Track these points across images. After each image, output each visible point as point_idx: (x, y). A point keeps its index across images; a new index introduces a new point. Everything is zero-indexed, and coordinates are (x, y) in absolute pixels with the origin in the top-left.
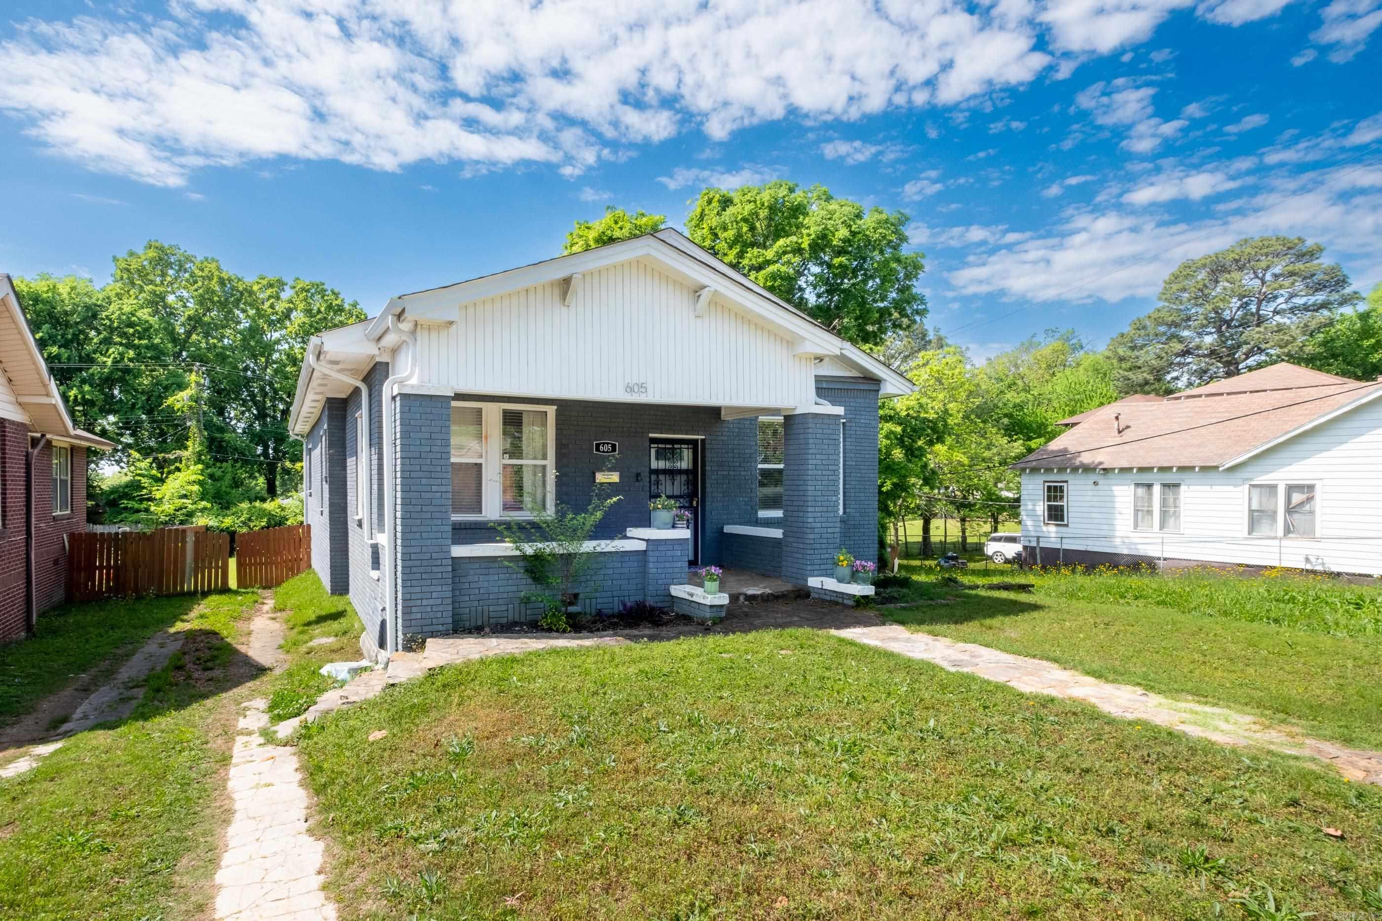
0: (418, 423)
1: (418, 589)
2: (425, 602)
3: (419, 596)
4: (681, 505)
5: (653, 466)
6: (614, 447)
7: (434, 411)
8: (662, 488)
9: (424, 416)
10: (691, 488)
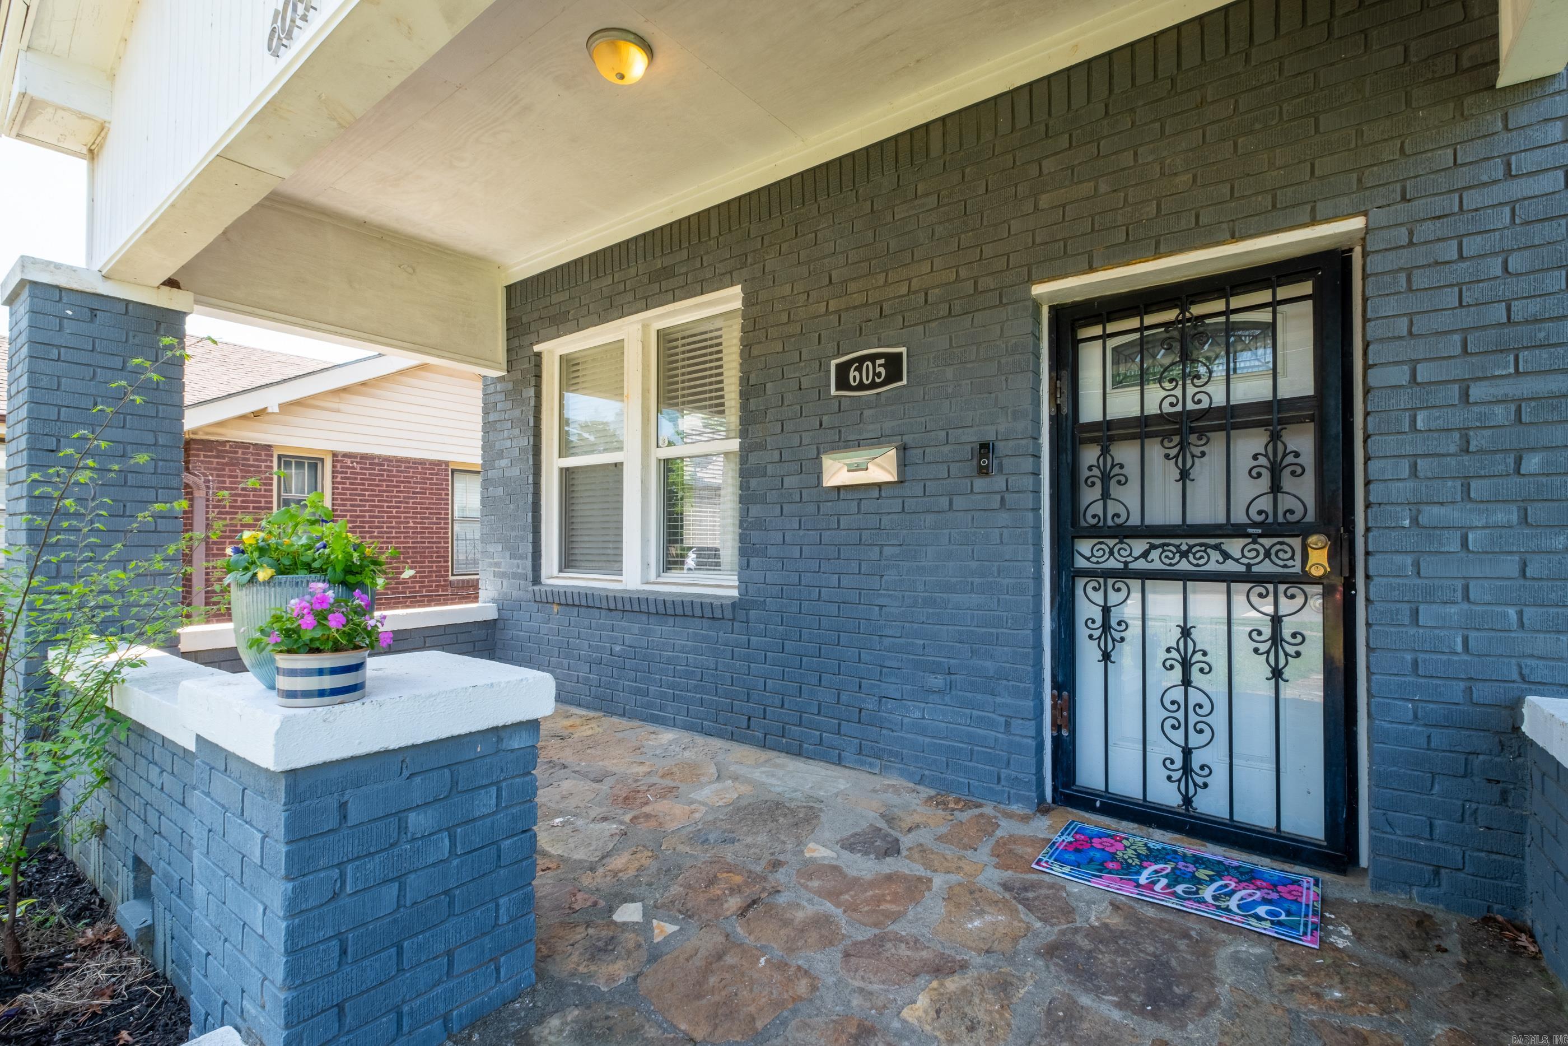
4: (1230, 566)
5: (1091, 411)
6: (894, 365)
8: (1128, 495)
10: (1300, 490)
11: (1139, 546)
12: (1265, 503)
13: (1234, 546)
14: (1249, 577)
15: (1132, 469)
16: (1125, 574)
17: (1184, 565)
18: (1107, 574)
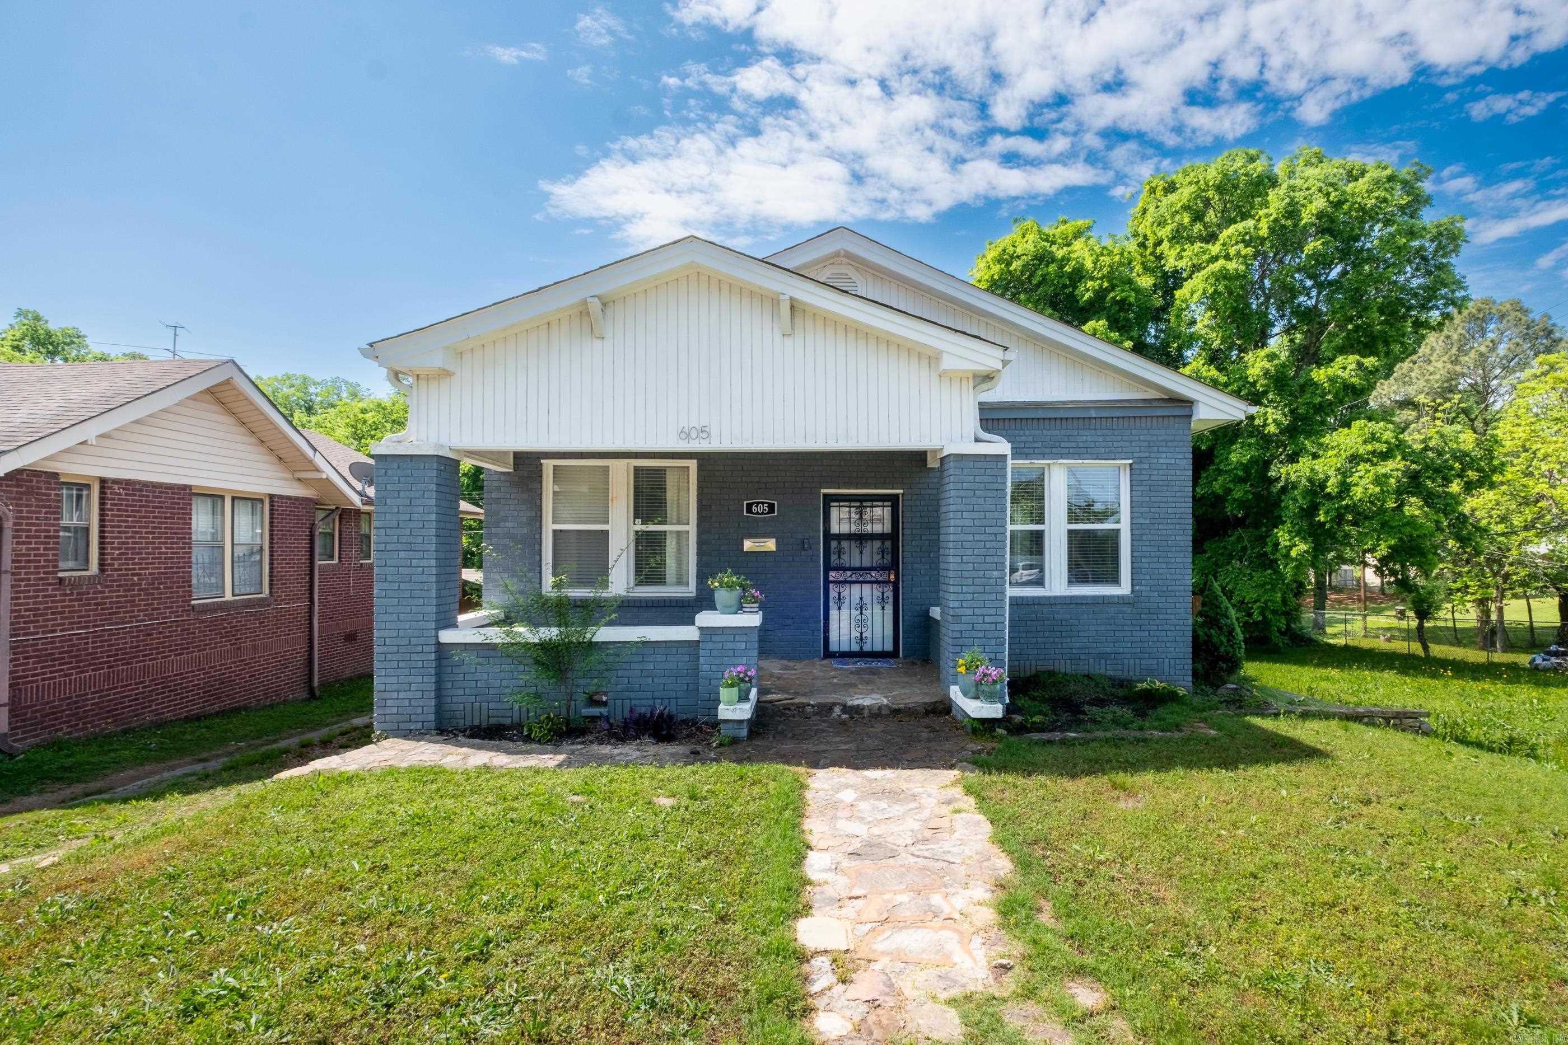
1: (394, 680)
2: (402, 695)
3: (395, 687)
4: (873, 579)
5: (835, 529)
6: (771, 507)
7: (415, 473)
8: (845, 557)
9: (402, 480)
10: (888, 558)
11: (849, 573)
12: (880, 561)
13: (873, 573)
14: (877, 582)
15: (847, 550)
16: (845, 582)
17: (861, 579)
18: (840, 582)
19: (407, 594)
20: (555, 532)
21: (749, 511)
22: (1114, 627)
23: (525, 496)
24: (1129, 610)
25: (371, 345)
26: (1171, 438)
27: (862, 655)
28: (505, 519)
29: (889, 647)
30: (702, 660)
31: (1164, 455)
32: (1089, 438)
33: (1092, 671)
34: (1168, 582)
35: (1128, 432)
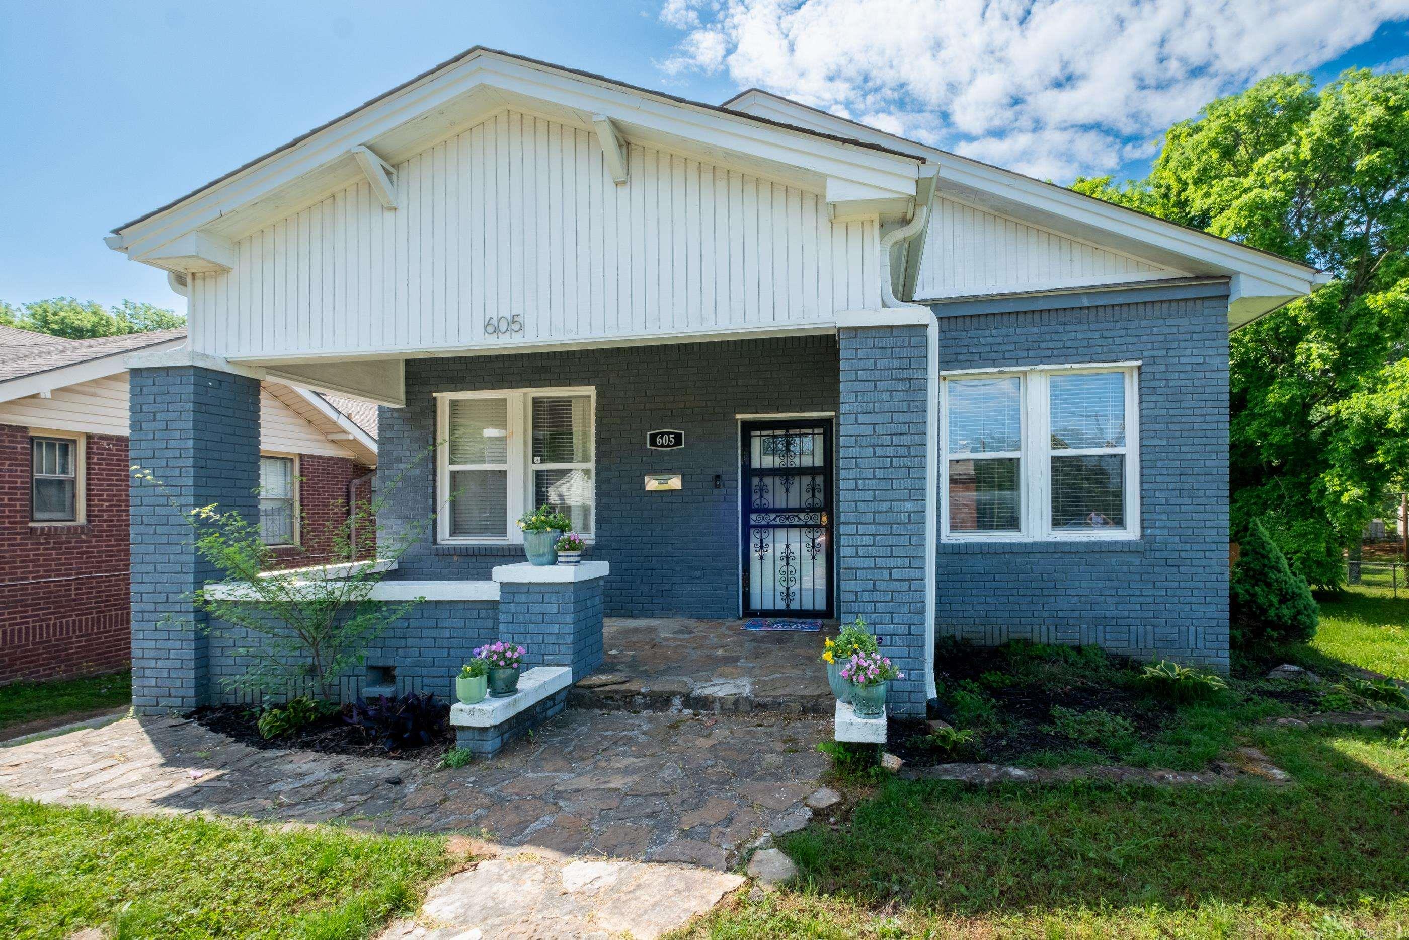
0: (152, 408)
1: (152, 644)
2: (160, 664)
3: (153, 654)
4: (801, 523)
5: (756, 464)
6: (678, 438)
7: (172, 389)
8: (769, 497)
9: (158, 399)
10: (820, 497)
11: (773, 516)
12: (810, 501)
13: (802, 516)
14: (806, 526)
15: (770, 488)
16: (768, 526)
17: (787, 523)
18: (762, 527)
19: (164, 540)
20: (453, 474)
21: (653, 443)
22: (1116, 583)
23: (417, 434)
24: (1138, 562)
25: (117, 231)
26: (1198, 328)
27: (788, 614)
28: (398, 460)
29: (821, 605)
30: (502, 627)
31: (1188, 352)
32: (1080, 335)
33: (1084, 642)
34: (1194, 524)
35: (1135, 324)
